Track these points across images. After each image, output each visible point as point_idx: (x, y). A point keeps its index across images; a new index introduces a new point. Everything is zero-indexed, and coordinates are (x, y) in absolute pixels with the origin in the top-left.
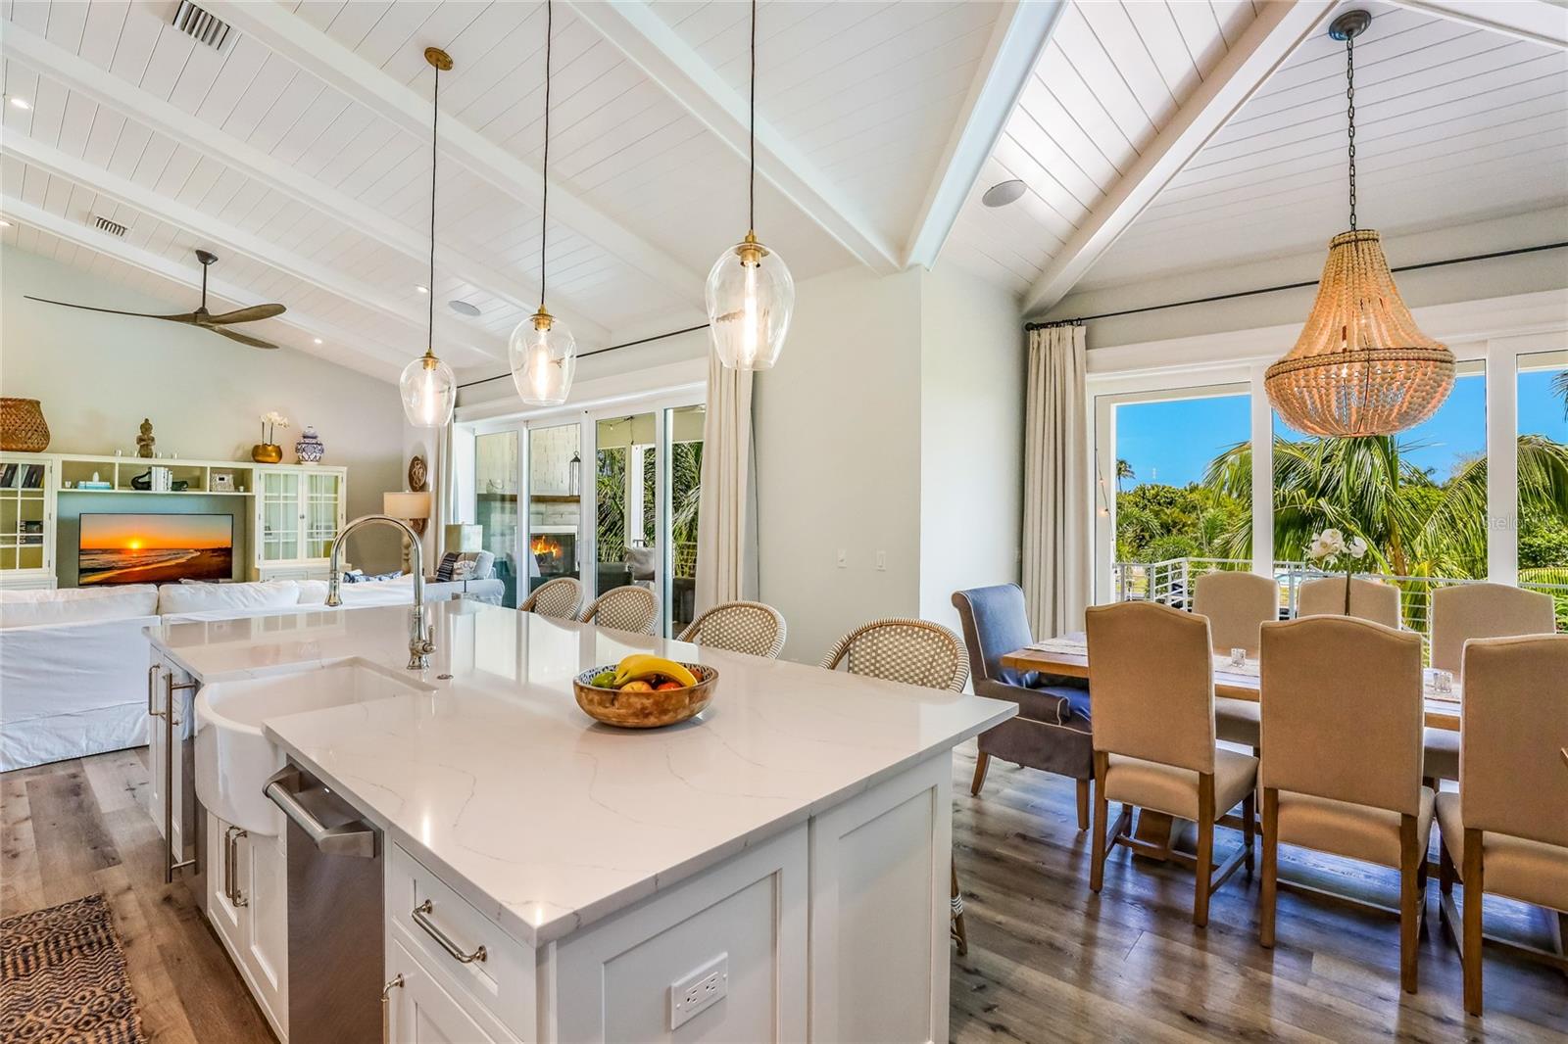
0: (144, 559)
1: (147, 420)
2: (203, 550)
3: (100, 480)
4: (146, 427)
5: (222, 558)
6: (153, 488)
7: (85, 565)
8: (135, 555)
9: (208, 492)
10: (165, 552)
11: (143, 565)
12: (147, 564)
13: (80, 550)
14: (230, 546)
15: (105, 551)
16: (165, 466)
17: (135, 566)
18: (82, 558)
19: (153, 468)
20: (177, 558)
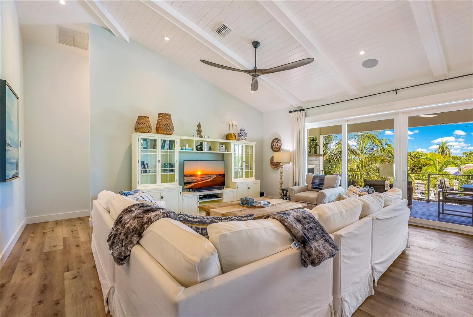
0: (201, 179)
1: (199, 123)
2: (217, 175)
3: (188, 147)
4: (199, 126)
5: (222, 178)
6: (204, 150)
7: (186, 181)
8: (199, 177)
9: (219, 152)
10: (207, 176)
11: (201, 181)
12: (202, 181)
13: (184, 175)
14: (224, 173)
15: (191, 176)
16: (207, 141)
17: (199, 181)
18: (185, 178)
19: (204, 142)
20: (210, 178)
